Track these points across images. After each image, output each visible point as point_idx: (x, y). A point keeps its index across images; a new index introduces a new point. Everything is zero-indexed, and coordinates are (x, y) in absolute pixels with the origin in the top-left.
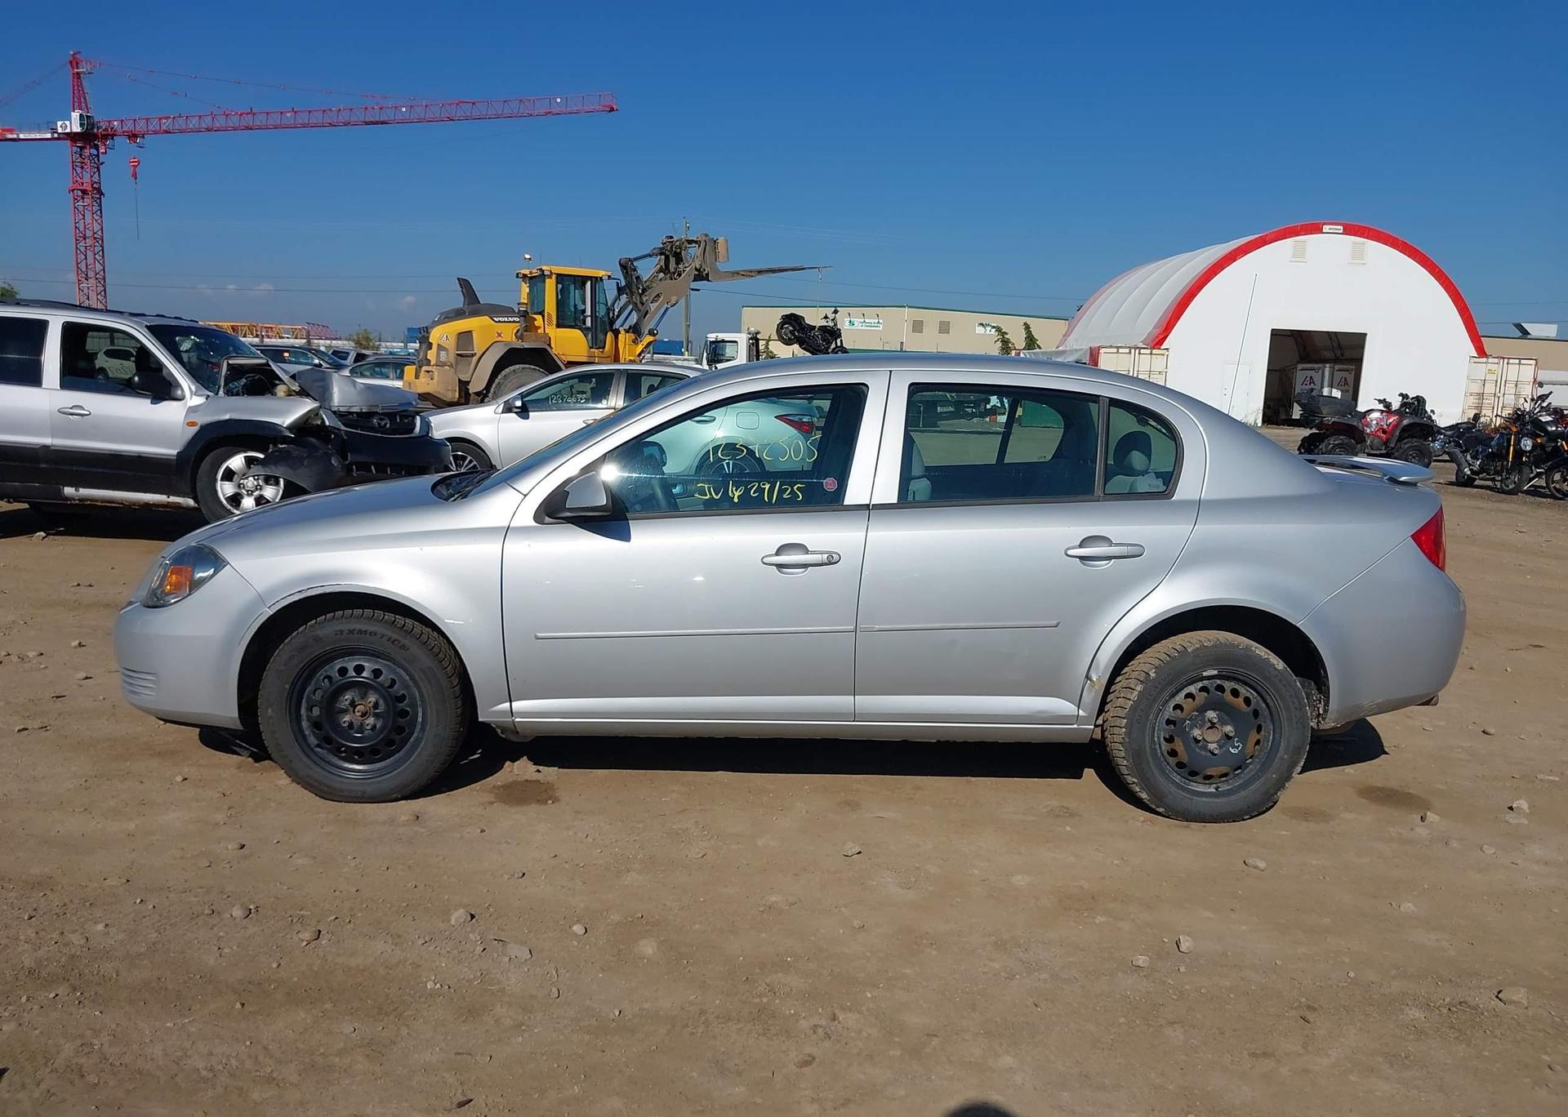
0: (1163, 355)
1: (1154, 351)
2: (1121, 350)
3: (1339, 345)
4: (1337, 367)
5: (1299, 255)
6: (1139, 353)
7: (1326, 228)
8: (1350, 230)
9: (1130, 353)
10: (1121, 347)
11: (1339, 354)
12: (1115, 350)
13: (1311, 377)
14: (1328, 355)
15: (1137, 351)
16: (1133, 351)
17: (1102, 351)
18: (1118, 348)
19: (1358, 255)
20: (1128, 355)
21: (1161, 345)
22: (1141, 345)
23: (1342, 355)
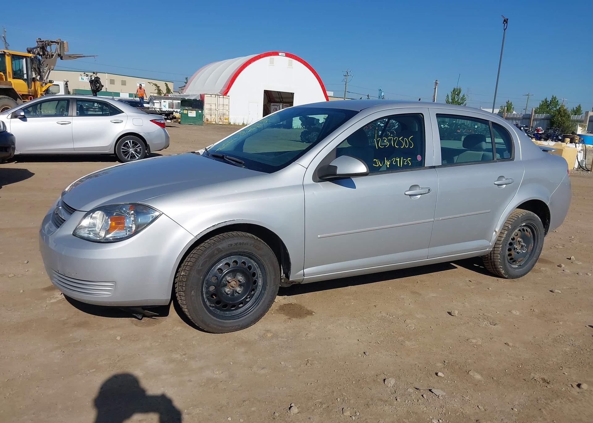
0: (228, 98)
1: (224, 97)
2: (212, 96)
3: (281, 97)
4: (284, 105)
5: (272, 62)
6: (219, 97)
7: (280, 54)
8: (288, 55)
9: (216, 97)
10: (213, 95)
11: (281, 100)
12: (210, 96)
13: (276, 108)
14: (278, 100)
15: (218, 96)
16: (217, 96)
17: (205, 96)
18: (211, 95)
19: (290, 64)
20: (215, 98)
21: (227, 94)
22: (219, 94)
23: (282, 100)
